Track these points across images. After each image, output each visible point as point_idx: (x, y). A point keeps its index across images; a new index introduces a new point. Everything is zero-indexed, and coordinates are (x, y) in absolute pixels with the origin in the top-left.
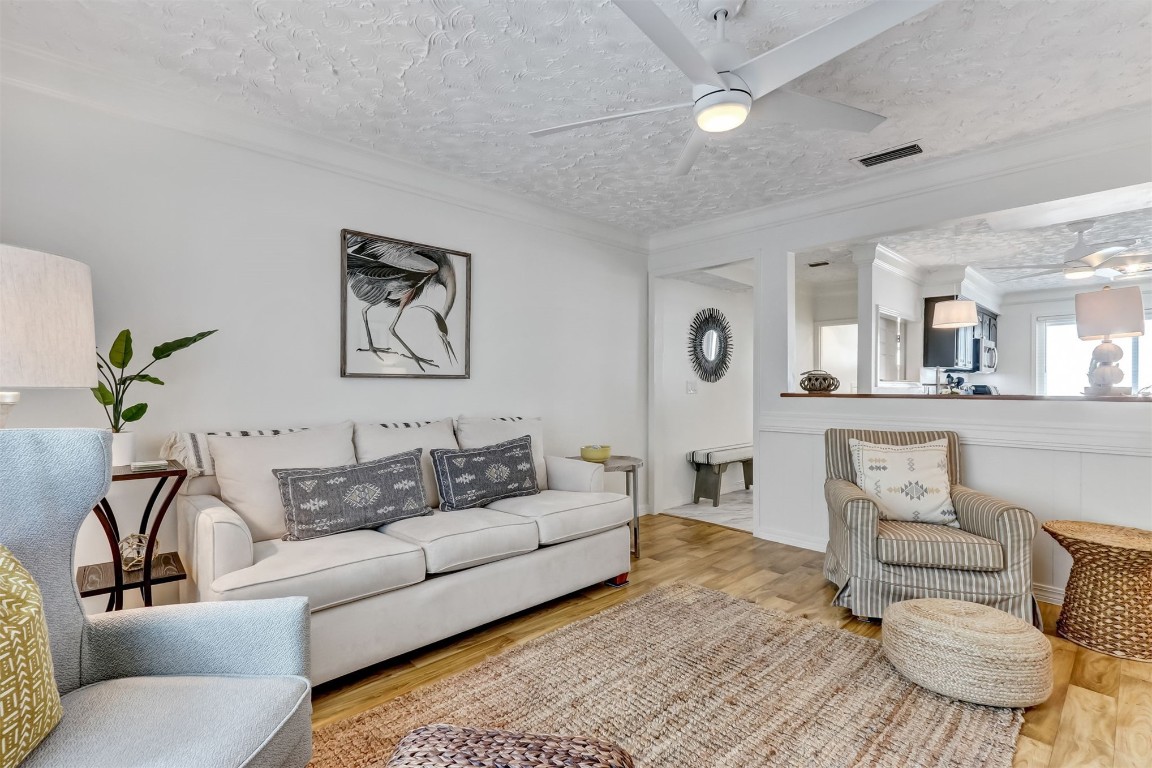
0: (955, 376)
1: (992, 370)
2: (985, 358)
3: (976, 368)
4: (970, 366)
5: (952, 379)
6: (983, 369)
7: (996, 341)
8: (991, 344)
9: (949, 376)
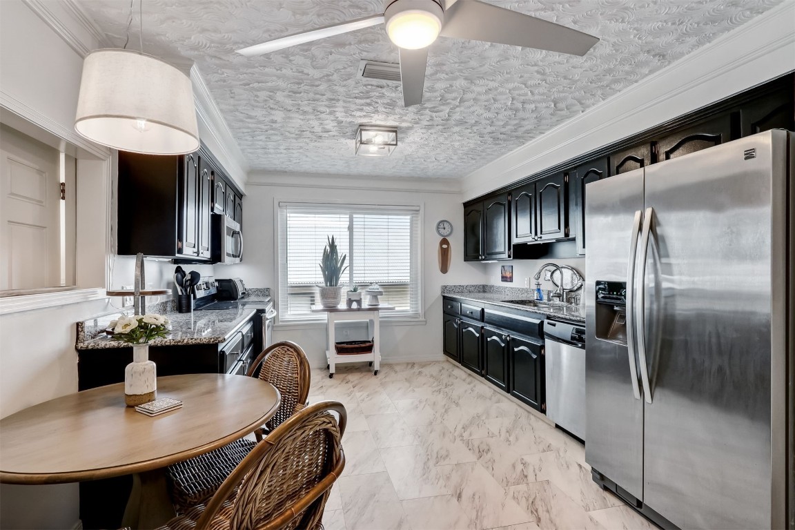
0: (187, 269)
1: (237, 260)
2: (228, 244)
3: (216, 257)
4: (207, 255)
5: (184, 274)
6: (227, 260)
7: (240, 222)
8: (236, 227)
9: (179, 270)
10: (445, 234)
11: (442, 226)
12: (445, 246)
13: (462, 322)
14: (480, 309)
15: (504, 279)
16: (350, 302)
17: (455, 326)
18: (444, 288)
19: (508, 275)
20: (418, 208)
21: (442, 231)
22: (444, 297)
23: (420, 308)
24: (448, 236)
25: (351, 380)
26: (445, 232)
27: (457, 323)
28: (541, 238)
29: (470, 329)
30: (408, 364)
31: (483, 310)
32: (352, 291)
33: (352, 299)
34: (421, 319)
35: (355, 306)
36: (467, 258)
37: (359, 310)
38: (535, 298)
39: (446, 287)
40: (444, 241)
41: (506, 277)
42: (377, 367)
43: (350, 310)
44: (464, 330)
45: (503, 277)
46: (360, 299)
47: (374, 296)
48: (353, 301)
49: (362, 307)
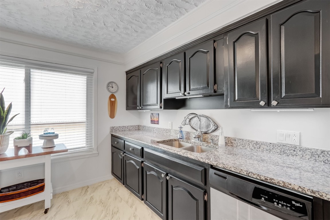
10: (113, 91)
11: (111, 85)
12: (113, 100)
13: (125, 155)
14: (140, 148)
15: (153, 122)
16: (18, 149)
17: (120, 157)
18: (112, 129)
19: (156, 119)
20: (92, 71)
21: (111, 88)
22: (112, 135)
23: (93, 144)
24: (115, 92)
26: (113, 90)
27: (121, 156)
28: (189, 93)
29: (132, 162)
30: (83, 188)
31: (142, 148)
32: (19, 138)
33: (19, 146)
34: (94, 152)
35: (23, 152)
36: (128, 108)
37: (30, 155)
38: (179, 137)
39: (113, 128)
40: (113, 96)
41: (154, 121)
42: (47, 205)
43: (17, 157)
44: (127, 162)
45: (151, 121)
46: (30, 144)
47: (48, 140)
48: (21, 148)
49: (33, 152)
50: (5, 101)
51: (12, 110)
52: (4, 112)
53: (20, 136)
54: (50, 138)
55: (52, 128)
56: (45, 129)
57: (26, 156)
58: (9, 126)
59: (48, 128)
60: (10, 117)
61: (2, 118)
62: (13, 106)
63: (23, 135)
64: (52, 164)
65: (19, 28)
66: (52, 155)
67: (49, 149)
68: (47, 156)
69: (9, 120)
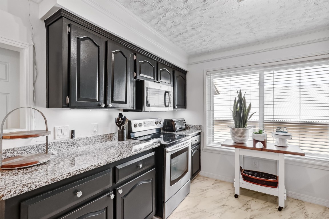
16: (255, 141)
25: (252, 208)
32: (256, 133)
33: (257, 139)
35: (259, 145)
37: (264, 149)
43: (254, 149)
46: (265, 140)
47: (281, 139)
48: (258, 141)
49: (268, 148)
50: (246, 102)
51: (252, 109)
52: (246, 111)
53: (257, 131)
54: (283, 137)
55: (284, 128)
56: (278, 127)
57: (262, 150)
58: (250, 122)
59: (281, 127)
60: (250, 114)
61: (245, 115)
62: (252, 106)
63: (259, 130)
64: (285, 164)
65: (256, 39)
66: (285, 155)
67: (281, 148)
68: (281, 155)
69: (249, 117)
